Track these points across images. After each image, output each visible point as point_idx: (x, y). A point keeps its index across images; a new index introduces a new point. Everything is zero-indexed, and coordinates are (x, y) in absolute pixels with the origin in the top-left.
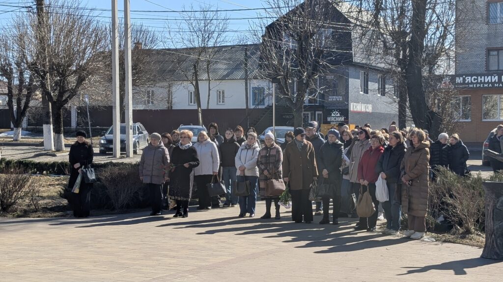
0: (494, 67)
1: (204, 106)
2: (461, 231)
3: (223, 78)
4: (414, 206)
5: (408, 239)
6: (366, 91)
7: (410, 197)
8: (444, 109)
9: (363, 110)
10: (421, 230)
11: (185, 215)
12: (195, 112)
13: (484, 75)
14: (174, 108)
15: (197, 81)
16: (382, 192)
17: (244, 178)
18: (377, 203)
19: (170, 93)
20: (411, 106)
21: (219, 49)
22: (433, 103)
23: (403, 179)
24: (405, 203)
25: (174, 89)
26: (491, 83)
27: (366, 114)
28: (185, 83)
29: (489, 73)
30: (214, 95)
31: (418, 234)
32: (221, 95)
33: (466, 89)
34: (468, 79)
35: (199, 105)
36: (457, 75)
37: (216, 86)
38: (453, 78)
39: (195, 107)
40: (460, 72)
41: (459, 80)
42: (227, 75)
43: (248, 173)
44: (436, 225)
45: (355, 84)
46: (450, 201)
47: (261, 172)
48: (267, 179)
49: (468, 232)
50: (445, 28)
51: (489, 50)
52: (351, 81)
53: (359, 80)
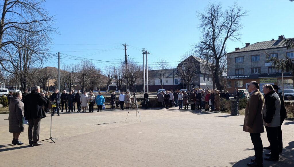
0: (237, 74)
1: (163, 84)
2: (227, 111)
3: (167, 77)
4: (217, 106)
5: (216, 112)
6: (204, 80)
7: (216, 104)
8: (224, 85)
9: (204, 85)
10: (219, 111)
11: (168, 108)
12: (161, 86)
13: (235, 76)
14: (155, 85)
15: (161, 78)
16: (210, 103)
17: (180, 101)
18: (209, 105)
19: (154, 82)
20: (216, 84)
21: (166, 70)
22: (221, 83)
23: (214, 100)
24: (215, 105)
25: (155, 80)
26: (237, 78)
27: (204, 86)
28: (158, 79)
29: (236, 75)
30: (165, 81)
31: (218, 112)
32: (167, 82)
33: (230, 79)
34: (231, 77)
35: (162, 84)
36: (228, 76)
37: (166, 79)
38: (227, 77)
39: (160, 85)
40: (228, 75)
41: (228, 77)
42: (168, 76)
43: (181, 100)
44: (222, 110)
45: (201, 78)
46: (225, 105)
47: (184, 99)
48: (185, 101)
49: (228, 111)
50: (224, 66)
51: (236, 69)
52: (200, 77)
53: (202, 77)
